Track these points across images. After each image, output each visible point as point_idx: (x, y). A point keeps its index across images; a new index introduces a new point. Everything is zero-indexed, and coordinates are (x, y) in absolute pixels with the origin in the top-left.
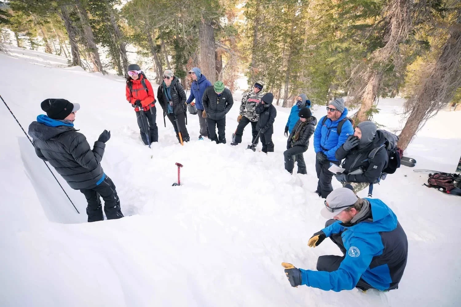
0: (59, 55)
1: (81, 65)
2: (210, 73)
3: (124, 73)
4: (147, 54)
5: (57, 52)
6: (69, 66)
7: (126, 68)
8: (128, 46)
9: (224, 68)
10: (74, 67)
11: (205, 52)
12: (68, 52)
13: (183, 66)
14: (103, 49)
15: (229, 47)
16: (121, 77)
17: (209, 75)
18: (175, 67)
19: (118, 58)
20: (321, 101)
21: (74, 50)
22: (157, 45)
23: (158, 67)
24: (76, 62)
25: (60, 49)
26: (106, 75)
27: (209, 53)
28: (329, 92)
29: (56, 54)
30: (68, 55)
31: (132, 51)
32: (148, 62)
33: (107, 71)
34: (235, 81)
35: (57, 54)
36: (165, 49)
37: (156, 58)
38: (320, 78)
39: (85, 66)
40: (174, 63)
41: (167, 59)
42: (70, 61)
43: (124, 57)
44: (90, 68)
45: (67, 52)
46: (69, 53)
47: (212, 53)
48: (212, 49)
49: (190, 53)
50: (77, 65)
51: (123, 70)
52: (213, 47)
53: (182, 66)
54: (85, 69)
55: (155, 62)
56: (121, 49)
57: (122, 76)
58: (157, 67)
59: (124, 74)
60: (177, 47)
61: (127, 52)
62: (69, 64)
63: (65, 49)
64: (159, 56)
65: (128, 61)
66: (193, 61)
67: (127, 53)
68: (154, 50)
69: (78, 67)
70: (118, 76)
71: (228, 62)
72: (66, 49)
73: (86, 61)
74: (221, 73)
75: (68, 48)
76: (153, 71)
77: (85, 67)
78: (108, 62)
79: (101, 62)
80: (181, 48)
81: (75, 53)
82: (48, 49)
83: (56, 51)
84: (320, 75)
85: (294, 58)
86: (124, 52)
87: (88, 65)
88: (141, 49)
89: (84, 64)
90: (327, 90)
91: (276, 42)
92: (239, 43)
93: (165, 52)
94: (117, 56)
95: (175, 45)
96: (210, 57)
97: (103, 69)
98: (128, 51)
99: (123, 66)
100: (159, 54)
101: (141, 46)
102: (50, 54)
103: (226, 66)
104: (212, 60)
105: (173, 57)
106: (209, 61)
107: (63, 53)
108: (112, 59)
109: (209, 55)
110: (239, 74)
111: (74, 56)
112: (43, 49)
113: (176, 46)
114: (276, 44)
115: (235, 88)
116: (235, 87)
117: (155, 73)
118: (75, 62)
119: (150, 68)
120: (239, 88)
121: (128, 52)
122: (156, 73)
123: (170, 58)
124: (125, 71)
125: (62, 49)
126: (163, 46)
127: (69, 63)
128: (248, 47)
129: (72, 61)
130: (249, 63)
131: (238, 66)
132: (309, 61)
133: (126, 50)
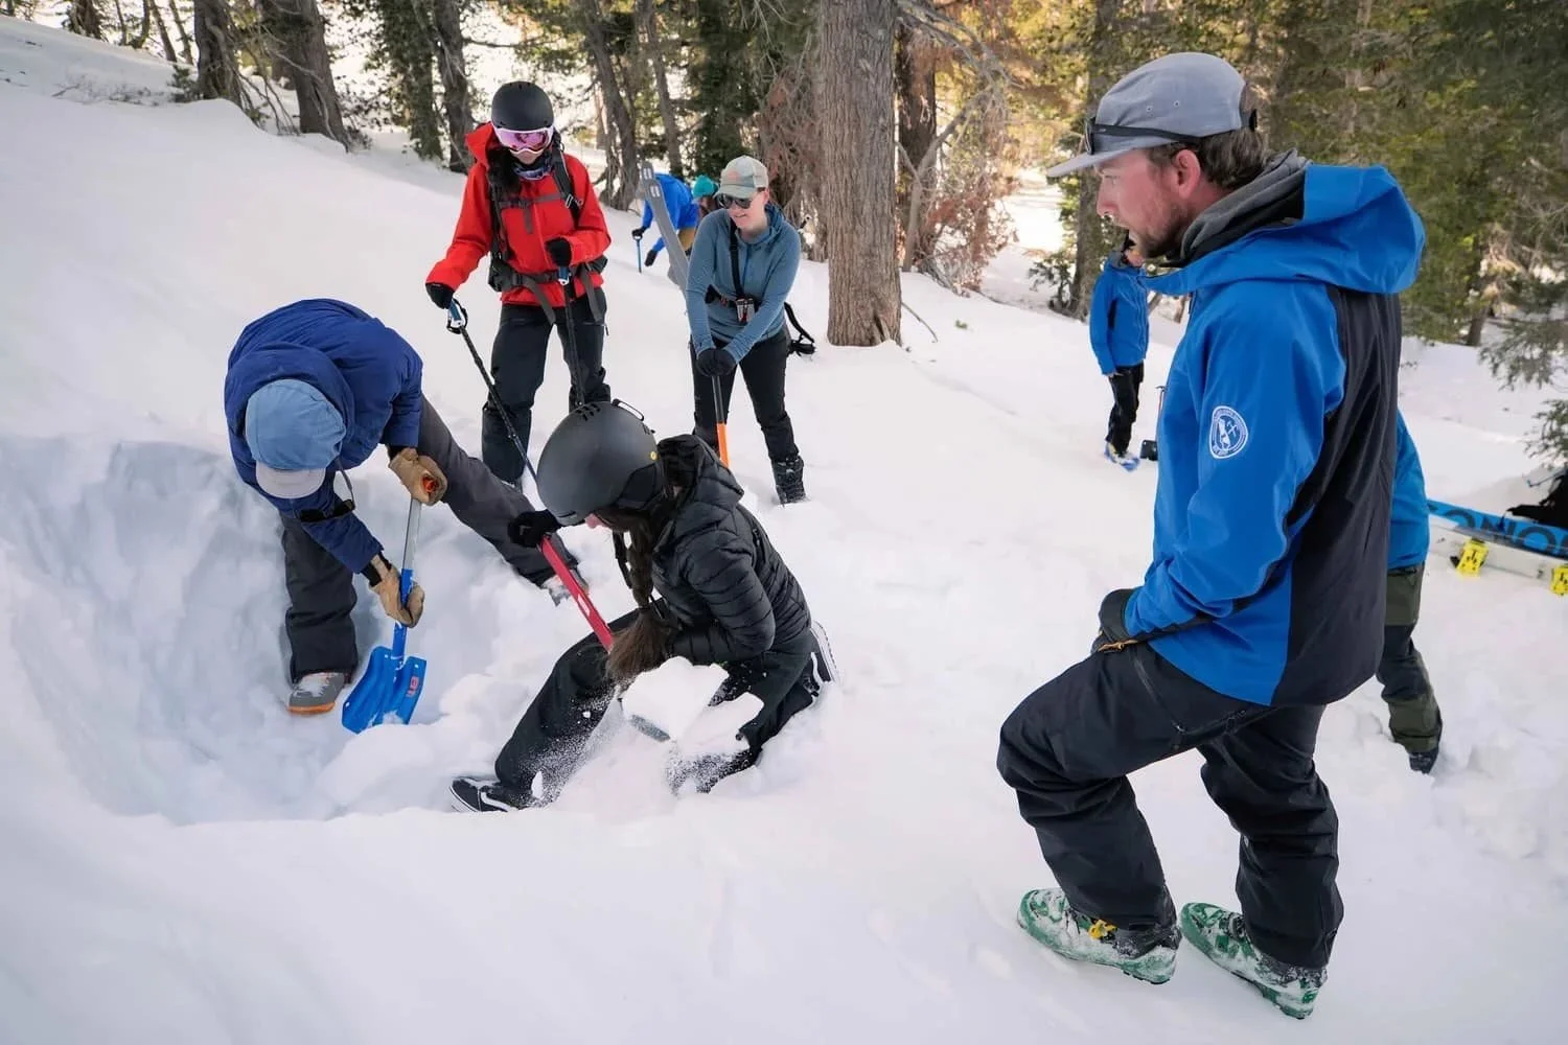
0: (137, 44)
1: (236, 94)
2: (867, 155)
3: (445, 143)
4: (564, 54)
5: (129, 31)
6: (179, 99)
7: (457, 121)
8: (473, 11)
9: (944, 136)
10: (202, 105)
11: (846, 51)
12: (179, 36)
13: (741, 120)
14: (349, 26)
15: (974, 38)
16: (430, 167)
17: (860, 163)
18: (701, 125)
19: (423, 73)
20: (1440, 319)
21: (208, 23)
22: (618, 16)
23: (614, 124)
24: (215, 82)
25: (142, 15)
26: (358, 148)
27: (863, 54)
28: (1482, 274)
29: (123, 42)
30: (178, 47)
31: (491, 41)
32: (567, 95)
33: (365, 131)
34: (997, 203)
35: (128, 40)
36: (653, 36)
37: (605, 78)
38: (1434, 199)
39: (257, 101)
40: (695, 104)
41: (663, 83)
42: (186, 73)
43: (452, 67)
44: (278, 108)
45: (174, 34)
46: (185, 38)
47: (878, 53)
48: (880, 33)
49: (775, 56)
50: (220, 94)
51: (441, 130)
52: (885, 27)
53: (734, 120)
54: (255, 116)
55: (605, 95)
56: (439, 27)
57: (437, 158)
58: (609, 122)
59: (447, 154)
60: (713, 28)
61: (469, 41)
62: (181, 91)
63: (168, 19)
64: (624, 70)
65: (470, 90)
66: (791, 95)
67: (467, 51)
68: (599, 35)
69: (221, 104)
70: (416, 155)
71: (964, 110)
72: (172, 17)
73: (265, 80)
74: (925, 160)
75: (182, 16)
76: (594, 141)
77: (255, 105)
78: (375, 90)
79: (339, 87)
80: (732, 34)
81: (214, 38)
82: (83, 14)
83: (123, 29)
84: (1437, 186)
85: (1300, 98)
86: (456, 42)
87: (270, 95)
88: (535, 31)
89: (252, 93)
90: (1472, 263)
91: (1212, 17)
92: (1027, 18)
93: (654, 47)
94: (415, 60)
95: (703, 20)
96: (867, 74)
97: (346, 122)
98: (473, 39)
99: (444, 111)
100: (623, 59)
101: (536, 18)
102: (92, 40)
103: (951, 129)
104: (879, 89)
105: (693, 77)
106: (864, 93)
107: (158, 38)
108: (394, 75)
109: (865, 65)
110: (1019, 173)
111: (208, 50)
112: (60, 14)
113: (706, 24)
114: (1210, 23)
115: (993, 239)
116: (994, 233)
117: (599, 150)
118: (211, 83)
119: (577, 125)
120: (1016, 239)
121: (471, 45)
122: (604, 151)
123: (677, 85)
124: (452, 134)
125: (152, 18)
126: (646, 21)
127: (178, 86)
128: (1070, 38)
129: (194, 76)
130: (1071, 120)
131: (1013, 132)
132: (1377, 115)
133: (465, 34)
